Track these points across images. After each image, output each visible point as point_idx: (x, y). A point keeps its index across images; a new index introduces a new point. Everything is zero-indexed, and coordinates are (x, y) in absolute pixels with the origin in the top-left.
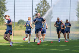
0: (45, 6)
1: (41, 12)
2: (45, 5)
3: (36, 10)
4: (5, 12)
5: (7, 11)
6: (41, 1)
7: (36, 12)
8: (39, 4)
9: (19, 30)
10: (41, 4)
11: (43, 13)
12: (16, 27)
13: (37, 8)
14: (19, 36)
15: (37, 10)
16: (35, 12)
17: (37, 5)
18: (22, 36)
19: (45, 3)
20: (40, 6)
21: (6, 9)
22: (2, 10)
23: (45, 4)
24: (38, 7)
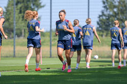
1: (115, 7)
3: (104, 3)
4: (38, 9)
5: (43, 6)
7: (104, 7)
11: (118, 10)
15: (106, 4)
16: (103, 9)
21: (40, 3)
22: (32, 5)
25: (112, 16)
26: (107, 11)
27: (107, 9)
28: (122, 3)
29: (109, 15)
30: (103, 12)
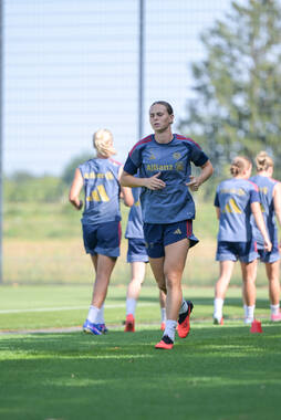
0: (270, 43)
1: (238, 89)
2: (264, 35)
3: (197, 72)
6: (235, 6)
7: (199, 89)
8: (219, 31)
9: (53, 235)
10: (232, 27)
11: (251, 100)
12: (36, 213)
13: (207, 64)
14: (39, 283)
15: (205, 79)
16: (194, 95)
17: (203, 39)
18: (60, 283)
19: (264, 18)
20: (230, 45)
23: (270, 25)
24: (217, 52)
25: (228, 121)
26: (207, 104)
27: (209, 96)
28: (263, 75)
29: (215, 118)
30: (192, 110)
